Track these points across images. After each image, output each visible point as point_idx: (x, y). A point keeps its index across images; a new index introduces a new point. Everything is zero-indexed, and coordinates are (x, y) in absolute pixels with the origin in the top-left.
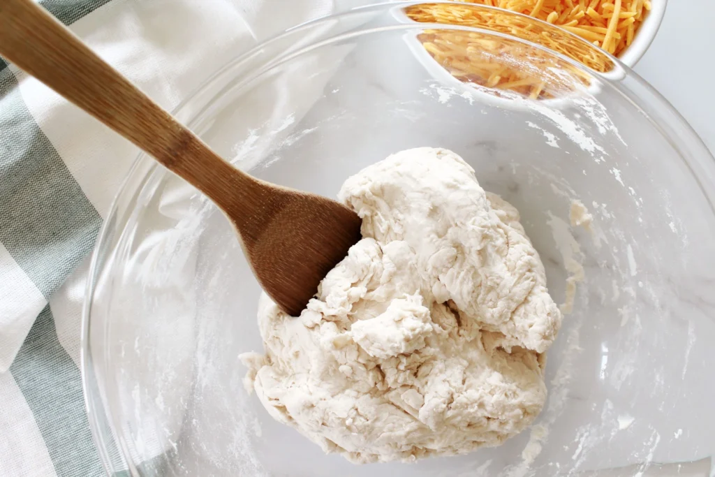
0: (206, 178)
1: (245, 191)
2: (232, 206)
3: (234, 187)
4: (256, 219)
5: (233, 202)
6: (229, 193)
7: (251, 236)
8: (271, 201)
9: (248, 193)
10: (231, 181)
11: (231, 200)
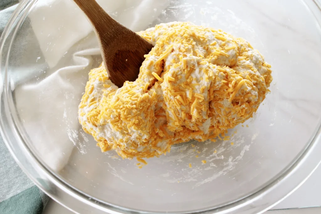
0: (87, 6)
1: (105, 19)
2: (98, 24)
3: (100, 15)
4: (109, 35)
5: (99, 23)
6: (97, 17)
7: (106, 43)
8: (117, 28)
9: (106, 21)
10: (99, 12)
11: (97, 21)
